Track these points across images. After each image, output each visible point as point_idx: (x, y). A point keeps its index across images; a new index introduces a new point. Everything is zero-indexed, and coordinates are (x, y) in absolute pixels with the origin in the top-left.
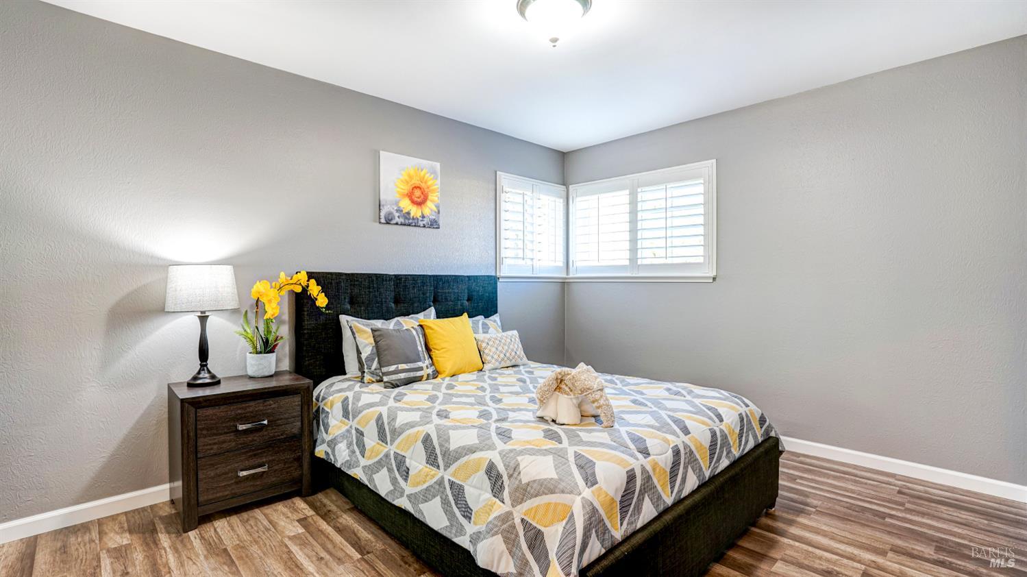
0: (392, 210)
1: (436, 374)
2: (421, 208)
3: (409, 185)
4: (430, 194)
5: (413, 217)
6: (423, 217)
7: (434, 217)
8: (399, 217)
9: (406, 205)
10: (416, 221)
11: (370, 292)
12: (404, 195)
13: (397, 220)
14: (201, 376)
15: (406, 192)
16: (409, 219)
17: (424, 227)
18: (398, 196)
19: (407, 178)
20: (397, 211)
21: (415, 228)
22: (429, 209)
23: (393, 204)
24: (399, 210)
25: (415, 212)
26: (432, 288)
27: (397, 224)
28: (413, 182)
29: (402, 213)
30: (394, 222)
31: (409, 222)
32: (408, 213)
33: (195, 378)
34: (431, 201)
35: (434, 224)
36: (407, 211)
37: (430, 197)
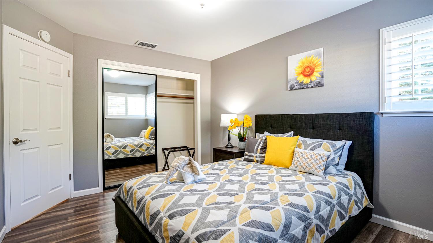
0: (293, 83)
1: (262, 162)
2: (310, 78)
3: (303, 67)
4: (316, 68)
5: (305, 84)
6: (311, 82)
7: (319, 81)
8: (297, 86)
9: (301, 78)
10: (307, 85)
11: (278, 123)
12: (299, 74)
13: (296, 87)
14: (229, 145)
15: (301, 72)
16: (303, 85)
17: (312, 87)
18: (297, 75)
19: (301, 64)
20: (296, 83)
21: (307, 89)
22: (315, 77)
23: (294, 80)
24: (297, 82)
25: (306, 80)
26: (311, 121)
27: (296, 89)
28: (305, 65)
29: (298, 83)
30: (294, 88)
31: (302, 86)
32: (302, 82)
33: (227, 145)
34: (317, 72)
35: (319, 84)
36: (301, 81)
37: (316, 70)
